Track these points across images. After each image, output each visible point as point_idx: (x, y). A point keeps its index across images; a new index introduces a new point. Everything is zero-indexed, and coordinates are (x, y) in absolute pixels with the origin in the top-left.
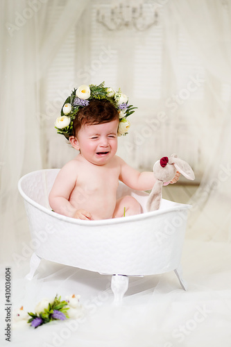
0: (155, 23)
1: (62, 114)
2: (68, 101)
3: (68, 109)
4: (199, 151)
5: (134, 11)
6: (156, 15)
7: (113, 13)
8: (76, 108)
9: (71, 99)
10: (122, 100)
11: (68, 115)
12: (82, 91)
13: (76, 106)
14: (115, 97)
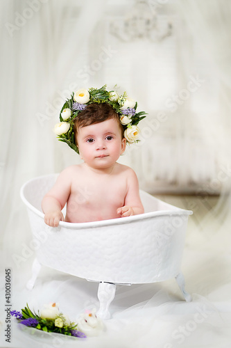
0: (169, 34)
1: (62, 120)
2: (66, 106)
3: (67, 114)
5: (148, 22)
6: (170, 26)
7: (126, 24)
8: (76, 114)
9: (70, 104)
10: (127, 105)
11: (67, 121)
12: (80, 95)
13: (75, 111)
14: (119, 101)
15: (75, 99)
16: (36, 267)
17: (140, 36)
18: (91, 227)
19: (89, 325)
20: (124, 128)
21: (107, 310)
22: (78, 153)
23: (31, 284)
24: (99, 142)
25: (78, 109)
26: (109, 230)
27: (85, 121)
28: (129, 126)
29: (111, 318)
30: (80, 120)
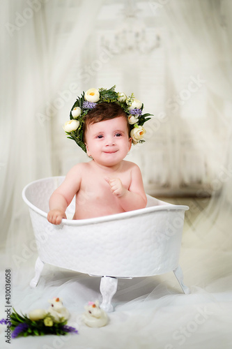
0: (158, 46)
1: (72, 118)
2: (77, 104)
3: (77, 112)
4: (206, 165)
5: (137, 35)
6: (158, 38)
7: (117, 38)
8: (86, 112)
9: (80, 102)
10: (134, 105)
11: (77, 119)
12: (91, 94)
13: (85, 110)
14: (127, 102)
15: (86, 97)
16: (39, 266)
17: (130, 48)
18: (92, 224)
19: (94, 316)
20: (131, 127)
21: (109, 303)
22: (86, 151)
23: (34, 282)
24: (109, 139)
25: (88, 107)
26: (110, 225)
27: (96, 118)
28: (136, 125)
29: (114, 311)
30: (91, 117)
